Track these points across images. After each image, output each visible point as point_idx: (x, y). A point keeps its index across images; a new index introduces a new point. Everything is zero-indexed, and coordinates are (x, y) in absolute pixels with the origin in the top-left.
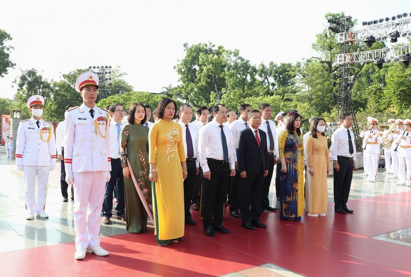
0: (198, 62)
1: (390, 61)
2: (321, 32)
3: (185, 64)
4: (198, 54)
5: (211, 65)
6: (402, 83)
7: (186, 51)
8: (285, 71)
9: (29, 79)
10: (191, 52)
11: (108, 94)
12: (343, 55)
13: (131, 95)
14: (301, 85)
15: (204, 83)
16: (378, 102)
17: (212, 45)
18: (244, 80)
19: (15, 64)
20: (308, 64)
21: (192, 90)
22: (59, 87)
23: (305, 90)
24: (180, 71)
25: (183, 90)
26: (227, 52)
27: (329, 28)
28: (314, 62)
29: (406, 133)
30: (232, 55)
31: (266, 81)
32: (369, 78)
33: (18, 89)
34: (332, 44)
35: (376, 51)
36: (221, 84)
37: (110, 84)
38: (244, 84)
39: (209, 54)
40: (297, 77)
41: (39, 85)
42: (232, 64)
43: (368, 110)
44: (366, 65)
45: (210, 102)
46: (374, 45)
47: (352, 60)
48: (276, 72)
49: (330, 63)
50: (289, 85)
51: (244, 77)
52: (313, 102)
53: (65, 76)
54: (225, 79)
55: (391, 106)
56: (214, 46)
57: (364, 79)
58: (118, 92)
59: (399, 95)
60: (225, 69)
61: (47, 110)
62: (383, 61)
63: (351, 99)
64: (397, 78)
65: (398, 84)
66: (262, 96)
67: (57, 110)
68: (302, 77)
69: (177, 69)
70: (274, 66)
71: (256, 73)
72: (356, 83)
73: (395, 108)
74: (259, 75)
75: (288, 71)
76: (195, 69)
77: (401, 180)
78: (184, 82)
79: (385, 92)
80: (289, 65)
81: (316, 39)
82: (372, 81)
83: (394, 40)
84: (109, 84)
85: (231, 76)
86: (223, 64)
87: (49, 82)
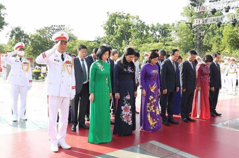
0: (115, 23)
1: (225, 23)
2: (186, 6)
3: (108, 24)
4: (115, 18)
5: (123, 25)
6: (232, 36)
7: (108, 16)
8: (166, 28)
9: (16, 32)
10: (111, 17)
12: (198, 19)
13: (76, 42)
14: (175, 36)
15: (119, 35)
16: (218, 46)
17: (124, 13)
18: (142, 33)
19: (8, 24)
20: (178, 24)
21: (112, 39)
22: (34, 37)
23: (177, 39)
24: (105, 28)
25: (107, 39)
26: (132, 17)
27: (190, 4)
28: (182, 23)
29: (232, 65)
30: (135, 19)
31: (155, 34)
32: (213, 32)
33: (10, 39)
34: (192, 13)
35: (216, 17)
36: (129, 35)
38: (142, 36)
39: (122, 18)
40: (172, 32)
41: (22, 36)
42: (135, 24)
43: (212, 51)
44: (211, 25)
45: (122, 46)
46: (216, 14)
47: (203, 22)
48: (161, 29)
49: (191, 24)
50: (168, 36)
51: (142, 32)
52: (181, 46)
53: (37, 31)
54: (131, 33)
55: (225, 48)
56: (124, 14)
57: (210, 33)
59: (230, 42)
60: (131, 27)
61: (27, 51)
62: (221, 23)
63: (203, 45)
64: (229, 33)
65: (229, 36)
66: (152, 42)
67: (33, 51)
68: (175, 32)
69: (103, 27)
70: (159, 25)
71: (149, 29)
72: (206, 36)
73: (228, 50)
74: (151, 31)
75: (167, 28)
76: (114, 27)
77: (230, 92)
78: (107, 35)
79: (222, 40)
80: (168, 25)
81: (183, 10)
82: (215, 34)
83: (227, 11)
85: (134, 31)
86: (130, 24)
87: (28, 34)
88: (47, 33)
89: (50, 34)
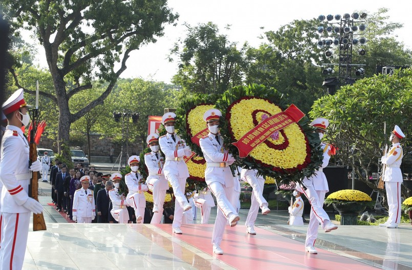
9: (202, 44)
11: (358, 73)
13: (406, 75)
22: (259, 58)
33: (181, 66)
37: (363, 53)
41: (220, 57)
53: (271, 36)
58: (380, 70)
84: (361, 53)
87: (239, 48)
88: (303, 42)
89: (315, 46)
